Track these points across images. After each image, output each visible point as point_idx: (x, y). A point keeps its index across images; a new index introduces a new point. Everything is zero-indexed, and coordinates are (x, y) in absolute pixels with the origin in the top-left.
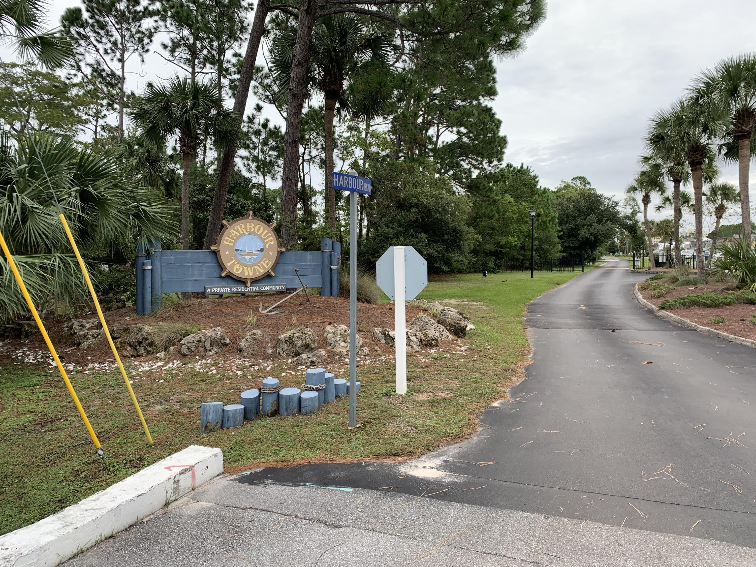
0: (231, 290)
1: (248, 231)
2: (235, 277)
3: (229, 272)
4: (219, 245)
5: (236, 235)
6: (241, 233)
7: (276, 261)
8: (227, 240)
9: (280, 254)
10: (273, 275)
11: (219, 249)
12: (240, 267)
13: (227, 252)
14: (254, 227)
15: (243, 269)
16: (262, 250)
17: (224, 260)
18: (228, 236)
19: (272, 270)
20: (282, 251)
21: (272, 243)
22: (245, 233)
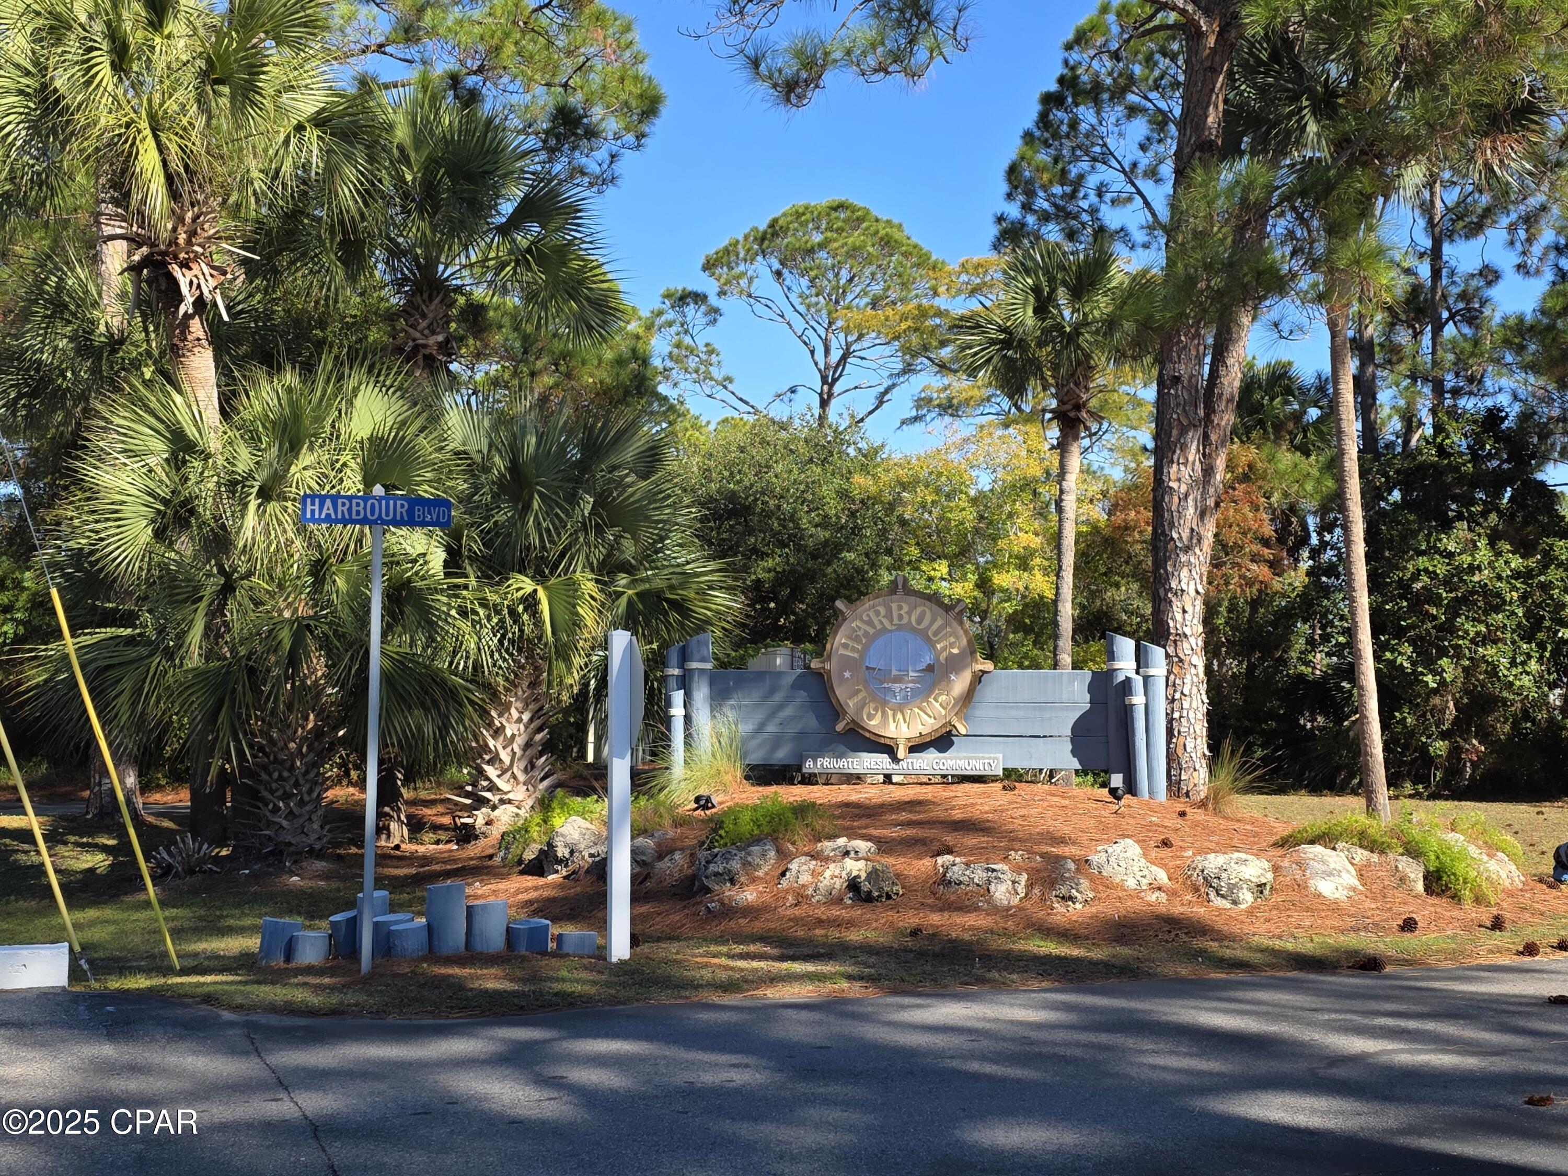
2: (867, 734)
3: (853, 721)
4: (829, 658)
5: (866, 634)
6: (879, 627)
7: (968, 697)
8: (845, 646)
9: (979, 678)
10: (963, 731)
11: (827, 666)
12: (876, 710)
13: (847, 675)
14: (909, 614)
15: (884, 713)
16: (930, 668)
17: (841, 692)
18: (849, 637)
19: (960, 720)
20: (984, 672)
21: (955, 651)
22: (889, 627)
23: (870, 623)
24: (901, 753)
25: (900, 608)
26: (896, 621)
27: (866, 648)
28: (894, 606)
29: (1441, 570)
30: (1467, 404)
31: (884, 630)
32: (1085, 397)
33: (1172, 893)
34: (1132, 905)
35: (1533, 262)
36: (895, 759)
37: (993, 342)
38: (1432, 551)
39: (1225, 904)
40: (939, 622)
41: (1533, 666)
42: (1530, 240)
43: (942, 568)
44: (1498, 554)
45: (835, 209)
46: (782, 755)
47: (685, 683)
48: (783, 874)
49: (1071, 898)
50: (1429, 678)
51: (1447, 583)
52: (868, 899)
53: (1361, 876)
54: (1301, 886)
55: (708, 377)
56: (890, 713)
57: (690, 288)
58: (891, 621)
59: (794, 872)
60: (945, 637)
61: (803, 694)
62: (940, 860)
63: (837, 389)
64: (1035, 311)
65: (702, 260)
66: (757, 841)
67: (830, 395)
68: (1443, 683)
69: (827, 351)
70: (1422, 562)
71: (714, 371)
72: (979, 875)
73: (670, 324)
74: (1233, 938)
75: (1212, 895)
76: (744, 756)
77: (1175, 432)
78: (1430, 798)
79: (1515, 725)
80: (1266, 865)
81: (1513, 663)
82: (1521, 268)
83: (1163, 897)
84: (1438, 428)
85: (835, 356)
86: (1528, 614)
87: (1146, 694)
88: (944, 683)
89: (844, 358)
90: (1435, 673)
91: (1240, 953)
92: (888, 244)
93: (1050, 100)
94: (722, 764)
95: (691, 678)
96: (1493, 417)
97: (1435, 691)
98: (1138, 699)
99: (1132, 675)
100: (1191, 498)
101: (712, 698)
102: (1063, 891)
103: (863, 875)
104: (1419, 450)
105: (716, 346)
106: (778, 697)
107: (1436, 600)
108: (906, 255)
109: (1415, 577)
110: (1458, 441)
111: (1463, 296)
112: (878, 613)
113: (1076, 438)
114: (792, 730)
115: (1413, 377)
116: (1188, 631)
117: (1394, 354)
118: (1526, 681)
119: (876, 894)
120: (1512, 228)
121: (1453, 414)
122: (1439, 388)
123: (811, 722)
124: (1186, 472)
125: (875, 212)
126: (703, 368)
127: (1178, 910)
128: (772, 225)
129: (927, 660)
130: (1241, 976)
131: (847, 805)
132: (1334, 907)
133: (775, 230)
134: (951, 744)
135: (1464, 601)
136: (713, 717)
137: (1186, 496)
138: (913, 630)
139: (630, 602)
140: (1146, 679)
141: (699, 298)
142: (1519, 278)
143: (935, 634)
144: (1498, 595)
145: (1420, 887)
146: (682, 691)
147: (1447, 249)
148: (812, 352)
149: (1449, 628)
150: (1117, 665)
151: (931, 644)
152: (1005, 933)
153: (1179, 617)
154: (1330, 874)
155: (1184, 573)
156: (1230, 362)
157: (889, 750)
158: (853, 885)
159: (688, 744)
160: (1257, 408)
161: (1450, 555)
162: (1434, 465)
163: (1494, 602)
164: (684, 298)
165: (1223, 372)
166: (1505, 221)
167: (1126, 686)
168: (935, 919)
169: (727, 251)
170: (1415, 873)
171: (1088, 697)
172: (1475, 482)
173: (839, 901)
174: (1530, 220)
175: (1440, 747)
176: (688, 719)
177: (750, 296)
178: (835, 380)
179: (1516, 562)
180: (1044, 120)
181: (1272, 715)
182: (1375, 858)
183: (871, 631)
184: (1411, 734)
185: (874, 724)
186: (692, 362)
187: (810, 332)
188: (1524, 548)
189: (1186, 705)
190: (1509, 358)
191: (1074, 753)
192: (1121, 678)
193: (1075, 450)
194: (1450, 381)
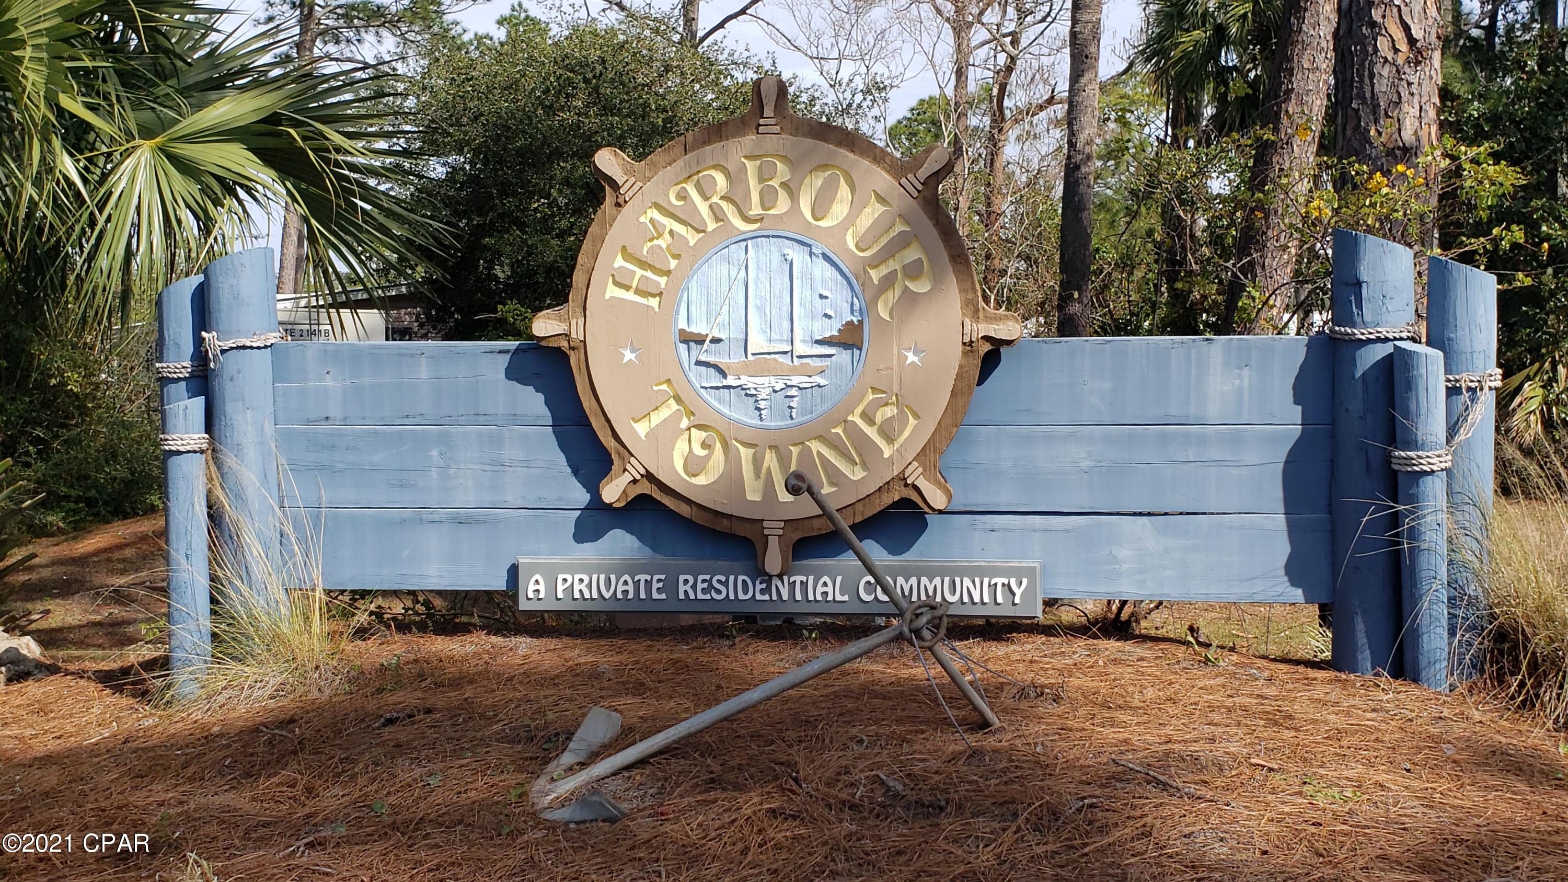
0: (670, 586)
1: (756, 210)
2: (684, 510)
3: (649, 476)
11: (578, 331)
17: (614, 401)
23: (688, 215)
40: (874, 210)
56: (745, 453)
60: (892, 249)
112: (709, 187)
143: (864, 242)
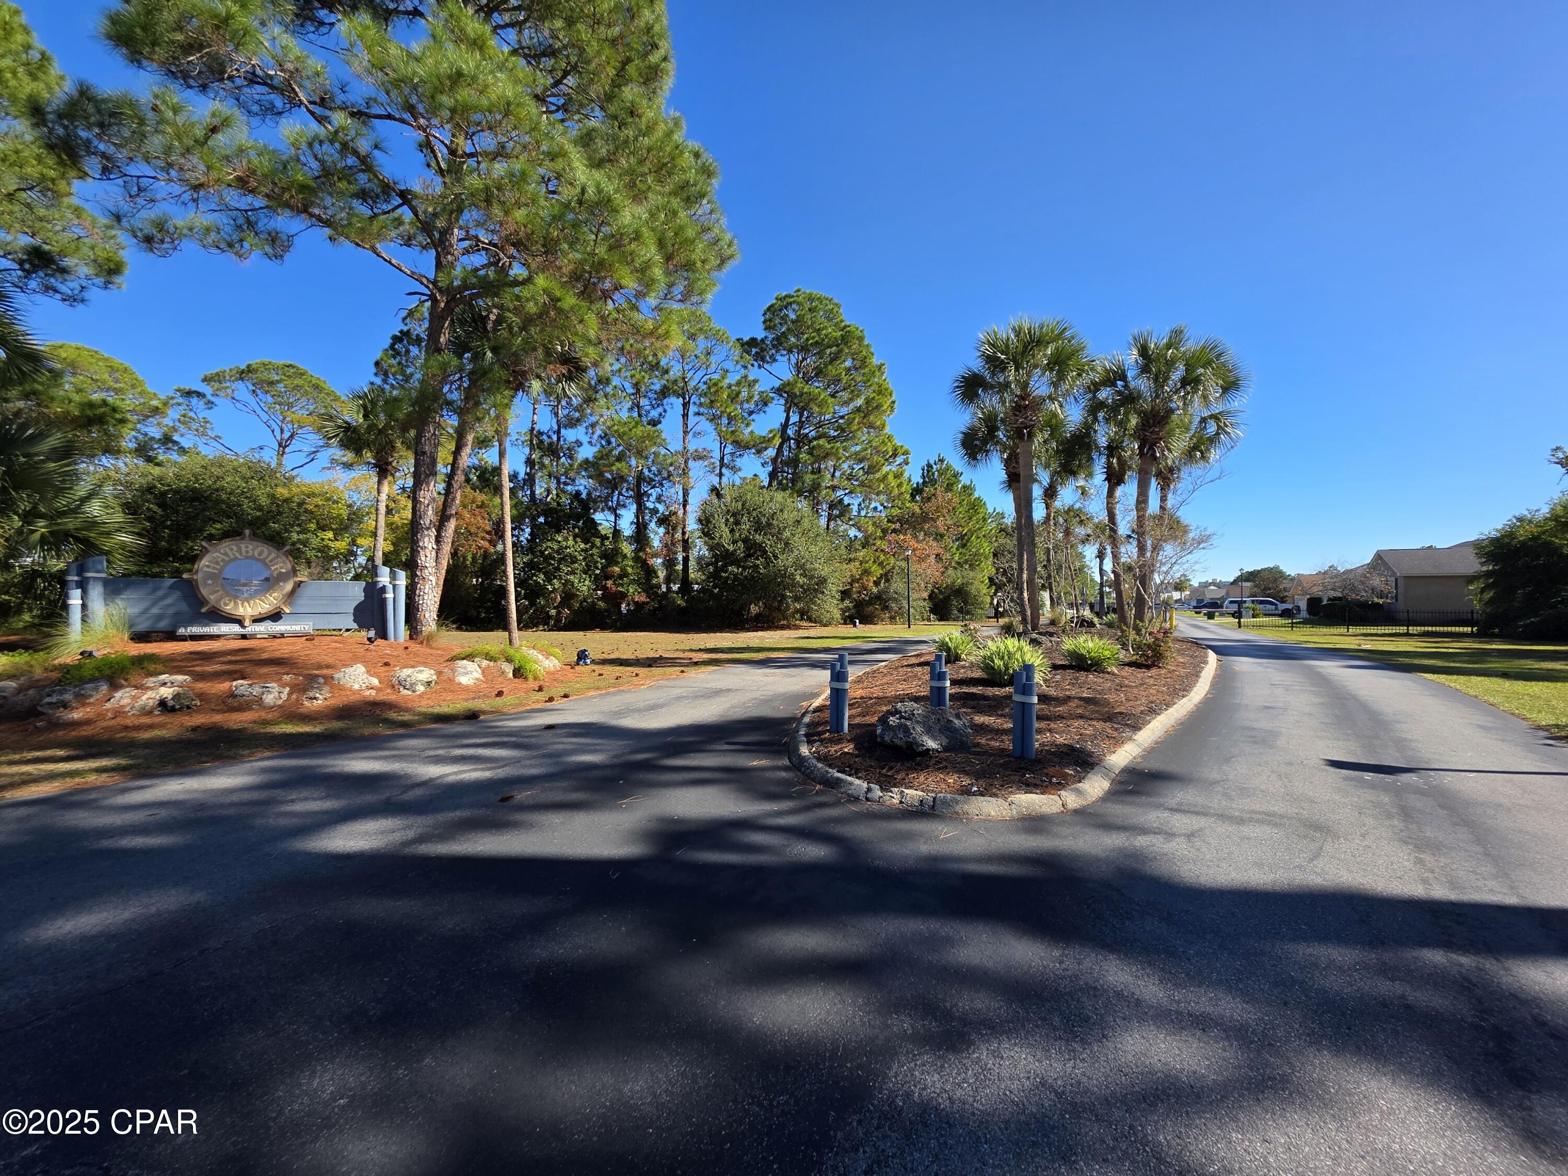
2: (223, 614)
3: (213, 606)
4: (197, 572)
5: (223, 560)
6: (232, 557)
7: (292, 592)
8: (208, 566)
9: (298, 585)
10: (288, 611)
11: (195, 577)
12: (230, 601)
13: (210, 582)
14: (253, 550)
15: (236, 603)
16: (267, 579)
17: (204, 591)
18: (209, 561)
19: (285, 606)
20: (301, 582)
21: (283, 571)
22: (239, 557)
23: (226, 554)
24: (247, 623)
25: (247, 547)
26: (244, 554)
27: (223, 568)
28: (243, 546)
29: (556, 547)
30: (569, 488)
31: (236, 559)
32: (390, 460)
33: (378, 690)
34: (352, 698)
35: (594, 441)
36: (243, 626)
37: (340, 427)
38: (552, 540)
39: (409, 693)
40: (273, 555)
41: (587, 583)
42: (593, 433)
43: (330, 535)
44: (576, 542)
45: (288, 366)
46: (163, 625)
47: (83, 585)
48: (109, 700)
49: (315, 698)
50: (549, 587)
51: (558, 552)
52: (172, 710)
53: (483, 672)
54: (451, 680)
55: (204, 434)
56: (240, 602)
57: (193, 389)
58: (241, 554)
59: (117, 698)
60: (277, 564)
61: (179, 593)
62: (235, 683)
63: (287, 450)
64: (364, 416)
65: (203, 377)
66: (93, 680)
67: (284, 453)
68: (554, 589)
69: (282, 431)
70: (549, 544)
71: (210, 433)
72: (256, 690)
73: (179, 404)
74: (407, 710)
75: (401, 689)
76: (131, 626)
77: (423, 476)
78: (549, 630)
79: (581, 604)
80: (432, 672)
81: (580, 582)
82: (590, 443)
83: (373, 692)
84: (557, 495)
85: (287, 435)
86: (586, 565)
87: (394, 592)
88: (277, 587)
89: (292, 437)
90: (551, 585)
91: (407, 717)
92: (316, 387)
93: (396, 339)
94: (112, 631)
95: (87, 583)
96: (578, 493)
97: (552, 592)
98: (389, 595)
99: (387, 584)
100: (430, 507)
101: (105, 594)
102: (311, 694)
103: (170, 697)
104: (550, 503)
105: (210, 420)
106: (160, 593)
107: (554, 559)
108: (328, 394)
109: (546, 550)
110: (566, 500)
111: (568, 449)
112: (231, 549)
113: (386, 478)
114: (171, 611)
115: (550, 476)
116: (427, 565)
117: (543, 466)
118: (585, 588)
119: (178, 707)
120: (587, 428)
121: (563, 491)
122: (558, 482)
123: (184, 607)
124: (428, 495)
125: (310, 372)
126: (201, 429)
127: (381, 697)
128: (249, 366)
129: (266, 574)
130: (401, 731)
131: (191, 653)
132: (466, 689)
133: (249, 370)
134: (281, 618)
135: (563, 559)
136: (107, 605)
137: (428, 505)
138: (256, 559)
139: (43, 535)
140: (394, 586)
141: (199, 395)
142: (589, 446)
143: (271, 561)
144: (575, 557)
145: (511, 675)
146: (79, 591)
147: (563, 431)
148: (273, 431)
149: (558, 569)
150: (379, 579)
151: (268, 567)
152: (265, 723)
153: (423, 559)
154: (467, 673)
155: (426, 539)
156: (462, 454)
157: (239, 622)
158: (162, 703)
159: (84, 620)
160: (488, 480)
161: (559, 542)
162: (555, 509)
163: (574, 560)
164: (189, 394)
165: (459, 458)
166: (585, 425)
167: (383, 589)
168: (218, 718)
169: (218, 374)
170: (509, 669)
171: (363, 594)
172: (570, 517)
173: (150, 713)
174: (593, 425)
175: (553, 612)
176: (84, 606)
177: (233, 398)
178: (286, 446)
179: (583, 546)
180: (392, 347)
181: (489, 600)
182: (492, 664)
183: (227, 559)
184: (543, 607)
185: (229, 608)
186: (194, 426)
187: (271, 422)
188: (586, 541)
189: (426, 597)
190: (583, 473)
191: (355, 621)
192: (381, 585)
193: (386, 483)
194: (563, 479)
